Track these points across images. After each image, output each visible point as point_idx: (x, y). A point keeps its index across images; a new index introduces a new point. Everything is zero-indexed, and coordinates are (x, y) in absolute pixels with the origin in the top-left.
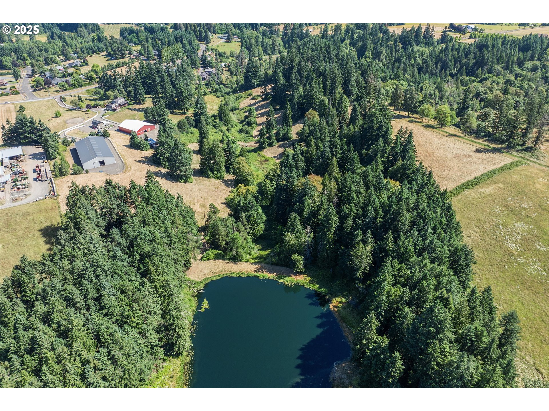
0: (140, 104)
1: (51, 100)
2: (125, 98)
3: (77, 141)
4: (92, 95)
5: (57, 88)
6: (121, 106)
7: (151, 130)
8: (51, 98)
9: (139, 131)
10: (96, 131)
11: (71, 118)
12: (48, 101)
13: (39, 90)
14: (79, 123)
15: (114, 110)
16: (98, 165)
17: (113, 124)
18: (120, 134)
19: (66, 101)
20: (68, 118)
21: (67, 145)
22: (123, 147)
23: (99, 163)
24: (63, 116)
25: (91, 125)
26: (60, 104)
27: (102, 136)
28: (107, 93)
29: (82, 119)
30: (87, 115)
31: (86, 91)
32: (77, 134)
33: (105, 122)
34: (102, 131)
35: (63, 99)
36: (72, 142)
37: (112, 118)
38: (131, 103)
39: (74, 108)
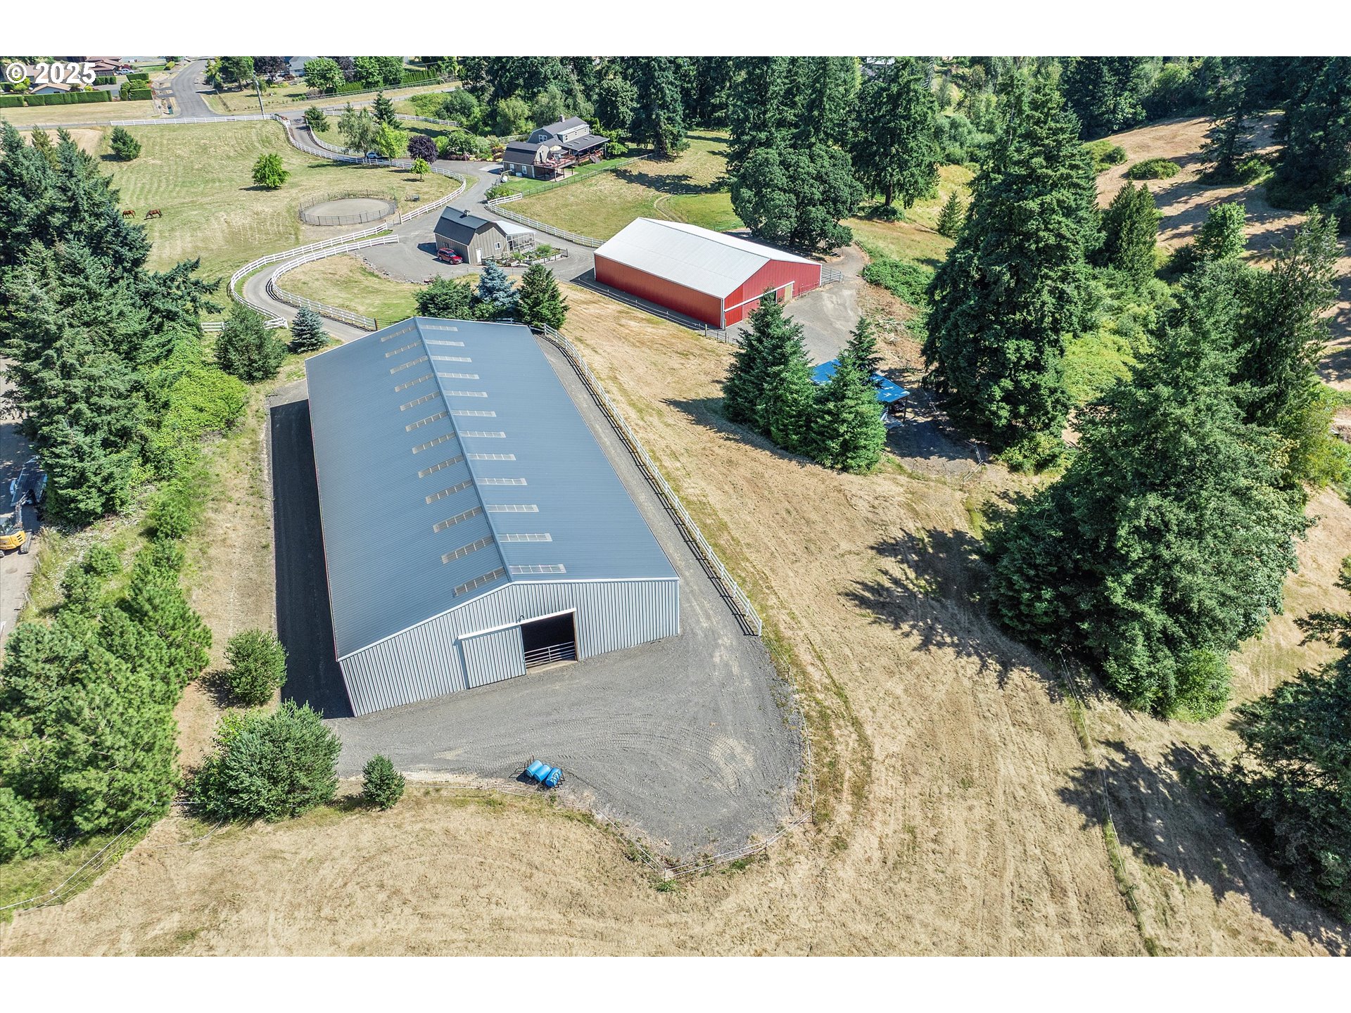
0: (660, 155)
1: (266, 122)
2: (591, 124)
3: (337, 336)
4: (438, 114)
5: (302, 87)
6: (578, 156)
7: (798, 292)
8: (267, 117)
9: (737, 295)
10: (466, 275)
11: (332, 198)
12: (250, 125)
13: (230, 90)
14: (361, 220)
15: (545, 173)
16: (512, 659)
17: (555, 244)
18: (612, 306)
19: (324, 128)
20: (317, 194)
21: (258, 371)
22: (680, 419)
23: (518, 635)
24: (293, 185)
25: (432, 238)
26: (300, 139)
27: (512, 314)
28: (502, 104)
29: (383, 206)
30: (411, 190)
31: (413, 99)
32: (346, 284)
33: (510, 228)
34: (515, 278)
35: (314, 121)
36: (294, 349)
37: (538, 208)
38: (619, 148)
39: (353, 154)
